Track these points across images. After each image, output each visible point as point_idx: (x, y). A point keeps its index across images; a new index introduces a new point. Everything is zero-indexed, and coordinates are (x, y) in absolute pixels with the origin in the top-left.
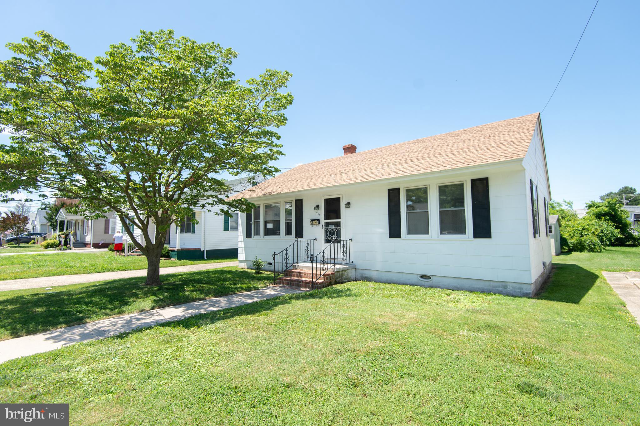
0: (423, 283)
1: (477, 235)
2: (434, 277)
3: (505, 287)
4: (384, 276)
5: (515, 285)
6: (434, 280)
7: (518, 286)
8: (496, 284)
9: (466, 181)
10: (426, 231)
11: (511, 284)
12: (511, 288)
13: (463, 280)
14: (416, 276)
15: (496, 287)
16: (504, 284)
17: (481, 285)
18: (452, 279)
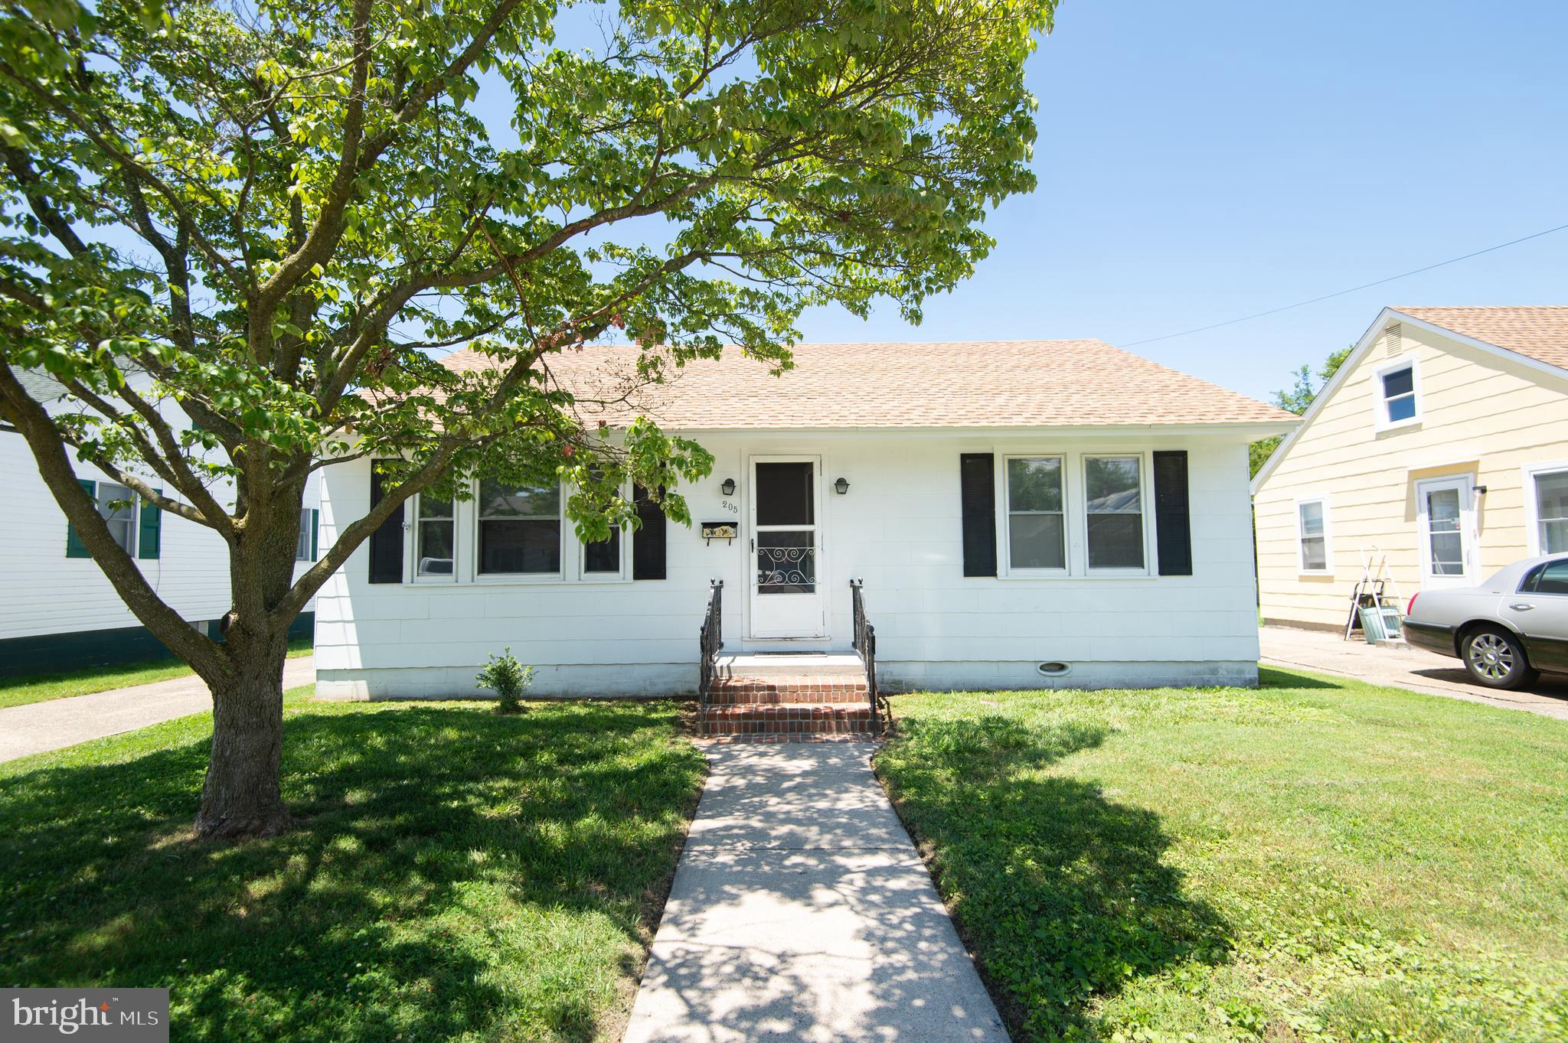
0: (1049, 681)
1: (1166, 569)
2: (1074, 665)
3: (1214, 672)
4: (948, 675)
5: (1230, 665)
6: (1075, 672)
7: (1237, 667)
8: (1199, 667)
9: (1143, 453)
10: (1058, 560)
11: (1224, 665)
12: (1225, 673)
13: (1136, 665)
14: (1033, 665)
15: (1199, 673)
16: (1212, 666)
17: (1171, 673)
18: (1114, 666)
